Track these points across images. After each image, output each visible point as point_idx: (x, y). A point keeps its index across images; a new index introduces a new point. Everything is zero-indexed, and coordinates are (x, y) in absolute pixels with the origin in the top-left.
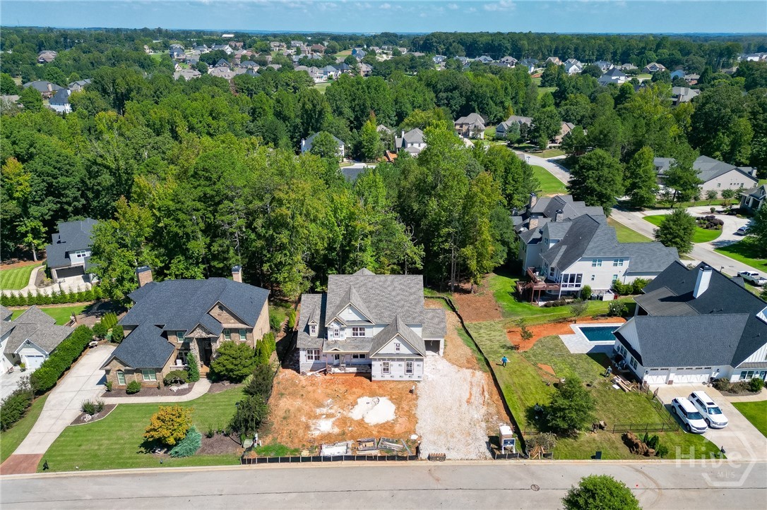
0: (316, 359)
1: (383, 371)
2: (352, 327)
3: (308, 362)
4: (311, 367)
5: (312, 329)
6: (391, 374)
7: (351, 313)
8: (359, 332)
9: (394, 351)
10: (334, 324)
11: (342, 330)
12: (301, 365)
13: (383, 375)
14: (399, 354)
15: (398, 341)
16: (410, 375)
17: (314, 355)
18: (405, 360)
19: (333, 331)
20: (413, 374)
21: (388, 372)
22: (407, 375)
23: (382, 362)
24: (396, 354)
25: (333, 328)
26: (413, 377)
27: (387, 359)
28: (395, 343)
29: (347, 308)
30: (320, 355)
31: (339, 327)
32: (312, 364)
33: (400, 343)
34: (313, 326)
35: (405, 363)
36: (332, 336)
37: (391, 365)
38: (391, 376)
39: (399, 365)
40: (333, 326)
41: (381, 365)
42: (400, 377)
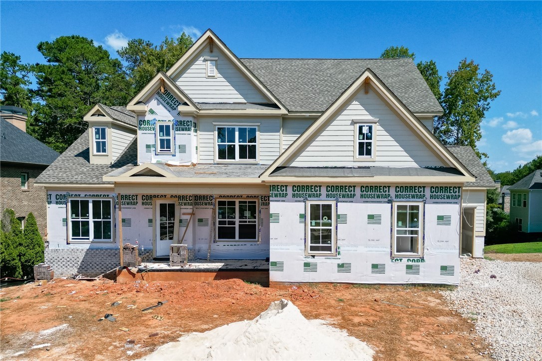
0: (97, 236)
1: (309, 244)
2: (214, 123)
3: (71, 246)
4: (79, 263)
5: (96, 139)
6: (338, 257)
7: (214, 76)
8: (237, 144)
9: (352, 159)
10: (158, 105)
11: (183, 130)
12: (50, 255)
13: (310, 260)
14: (369, 168)
15: (365, 112)
16: (410, 263)
17: (91, 220)
18: (393, 192)
19: (154, 132)
20: (422, 259)
21: (329, 249)
22: (401, 260)
23: (305, 202)
24: (359, 168)
25: (155, 119)
26: (421, 269)
27: (324, 191)
28: (354, 123)
29: (202, 58)
30: (110, 218)
31: (172, 118)
32: (83, 250)
33: (375, 123)
34: (100, 128)
35: (392, 206)
36: (153, 149)
37: (338, 216)
38: (341, 266)
39: (371, 217)
40: (152, 112)
41: (303, 216)
42: (375, 266)
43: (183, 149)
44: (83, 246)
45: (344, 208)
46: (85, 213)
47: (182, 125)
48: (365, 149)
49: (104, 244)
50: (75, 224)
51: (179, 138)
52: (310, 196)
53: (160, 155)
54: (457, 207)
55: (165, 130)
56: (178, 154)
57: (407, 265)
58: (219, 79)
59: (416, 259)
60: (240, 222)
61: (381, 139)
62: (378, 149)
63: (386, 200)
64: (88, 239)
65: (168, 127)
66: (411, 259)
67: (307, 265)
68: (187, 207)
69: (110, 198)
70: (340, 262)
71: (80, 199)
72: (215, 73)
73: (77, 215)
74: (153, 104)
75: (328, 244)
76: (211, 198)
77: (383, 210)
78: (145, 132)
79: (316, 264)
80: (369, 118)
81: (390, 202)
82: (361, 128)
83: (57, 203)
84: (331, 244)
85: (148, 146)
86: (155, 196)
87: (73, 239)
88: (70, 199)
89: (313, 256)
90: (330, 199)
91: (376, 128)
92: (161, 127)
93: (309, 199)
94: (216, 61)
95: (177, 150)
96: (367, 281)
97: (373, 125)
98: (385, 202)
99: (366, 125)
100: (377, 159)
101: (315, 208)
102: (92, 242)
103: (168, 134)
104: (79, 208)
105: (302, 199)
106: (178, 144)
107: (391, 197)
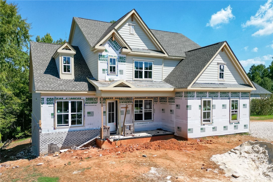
1: (203, 119)
2: (133, 59)
3: (57, 131)
4: (63, 141)
5: (64, 64)
6: (213, 124)
7: (134, 34)
8: (144, 70)
9: (217, 80)
10: (109, 47)
11: (122, 62)
12: (43, 138)
13: (203, 127)
14: (223, 84)
15: (222, 60)
16: (235, 125)
17: (70, 113)
18: (230, 95)
19: (107, 62)
20: (239, 122)
21: (209, 121)
22: (232, 123)
23: (201, 99)
24: (220, 84)
25: (107, 55)
26: (238, 127)
27: (208, 94)
28: (218, 64)
29: (128, 24)
30: (82, 112)
31: (116, 55)
32: (65, 132)
33: (225, 64)
34: (67, 57)
35: (230, 100)
36: (106, 72)
37: (213, 106)
38: (213, 128)
39: (223, 106)
40: (106, 51)
41: (200, 106)
42: (225, 127)
43: (121, 72)
44: (64, 130)
45: (214, 102)
46: (66, 109)
47: (122, 59)
48: (221, 76)
49: (77, 127)
50: (59, 117)
51: (120, 66)
52: (203, 97)
53: (110, 75)
54: (248, 100)
55: (113, 61)
56: (119, 75)
57: (234, 126)
58: (135, 36)
59: (237, 123)
60: (145, 111)
61: (227, 71)
62: (226, 76)
63: (228, 98)
64: (68, 125)
65: (114, 60)
66: (236, 123)
67: (202, 129)
68: (123, 104)
69: (82, 100)
70: (213, 126)
71: (63, 101)
72: (134, 32)
73: (61, 111)
74: (107, 46)
75: (209, 118)
76: (131, 99)
77: (227, 102)
78: (102, 61)
79: (205, 128)
80: (223, 62)
81: (229, 99)
82: (220, 66)
83: (47, 104)
84: (210, 118)
85: (104, 70)
86: (107, 98)
87: (57, 126)
88: (56, 101)
89: (204, 125)
90: (210, 98)
91: (225, 66)
92: (111, 59)
93: (202, 98)
94: (134, 26)
95: (119, 73)
96: (222, 134)
97: (224, 65)
98: (228, 99)
99: (222, 65)
100: (226, 80)
101: (205, 102)
102: (71, 127)
103: (114, 64)
104: (62, 106)
105: (200, 98)
106: (119, 69)
107: (230, 97)
